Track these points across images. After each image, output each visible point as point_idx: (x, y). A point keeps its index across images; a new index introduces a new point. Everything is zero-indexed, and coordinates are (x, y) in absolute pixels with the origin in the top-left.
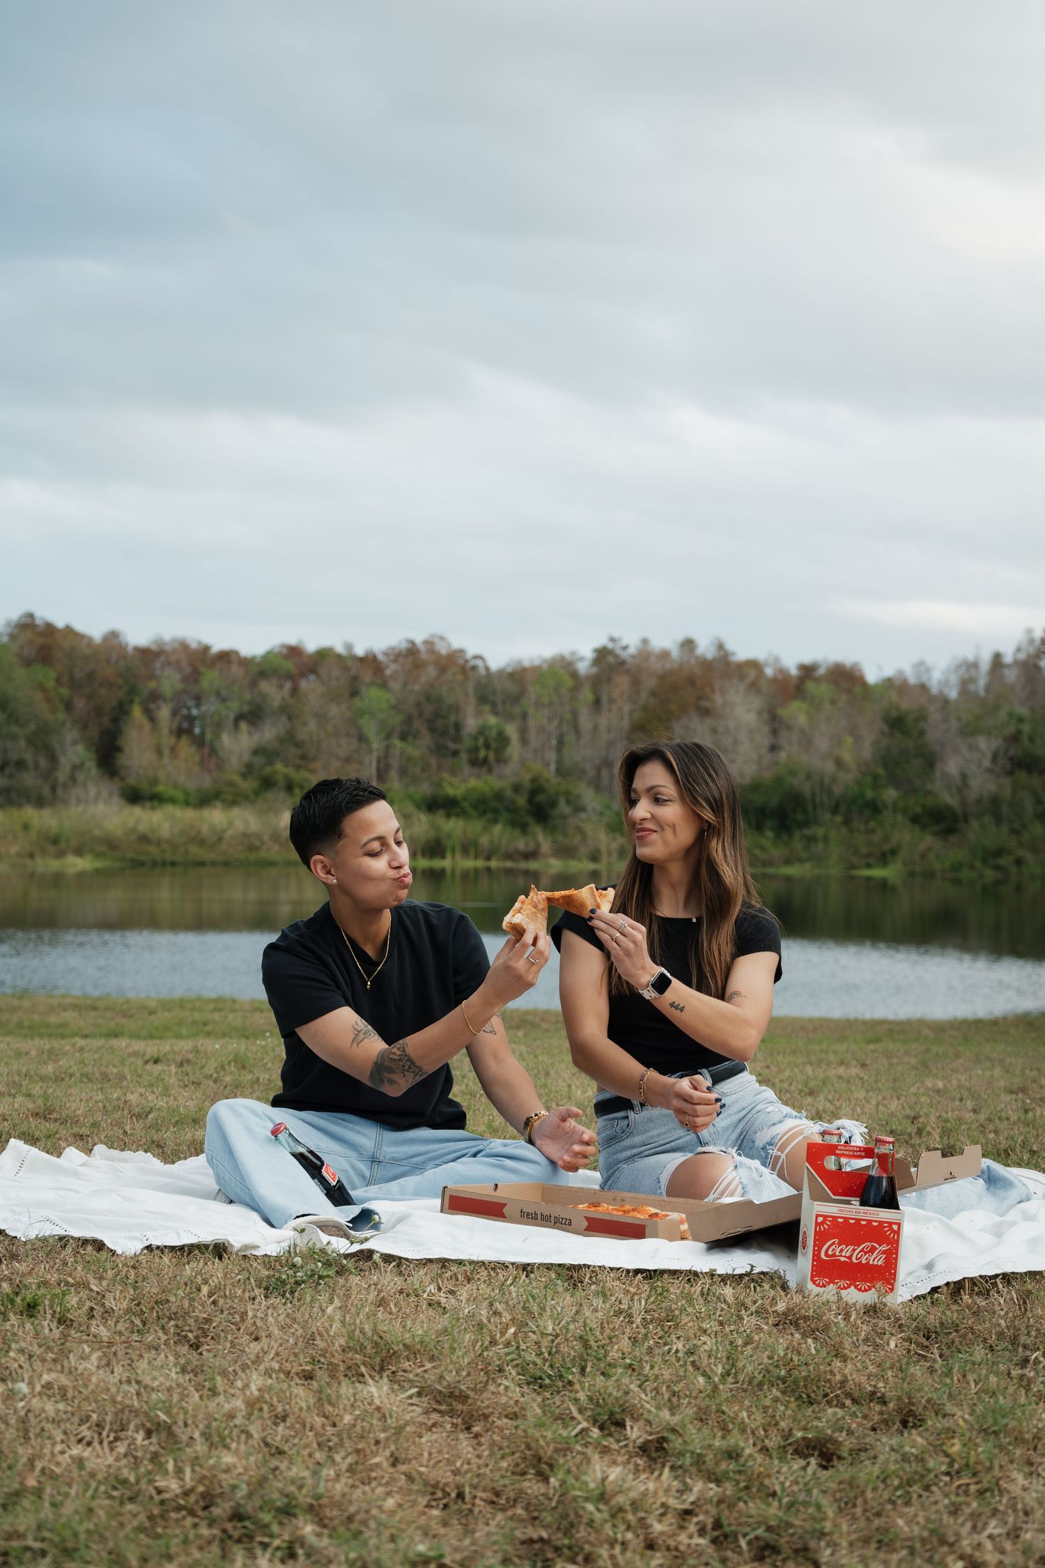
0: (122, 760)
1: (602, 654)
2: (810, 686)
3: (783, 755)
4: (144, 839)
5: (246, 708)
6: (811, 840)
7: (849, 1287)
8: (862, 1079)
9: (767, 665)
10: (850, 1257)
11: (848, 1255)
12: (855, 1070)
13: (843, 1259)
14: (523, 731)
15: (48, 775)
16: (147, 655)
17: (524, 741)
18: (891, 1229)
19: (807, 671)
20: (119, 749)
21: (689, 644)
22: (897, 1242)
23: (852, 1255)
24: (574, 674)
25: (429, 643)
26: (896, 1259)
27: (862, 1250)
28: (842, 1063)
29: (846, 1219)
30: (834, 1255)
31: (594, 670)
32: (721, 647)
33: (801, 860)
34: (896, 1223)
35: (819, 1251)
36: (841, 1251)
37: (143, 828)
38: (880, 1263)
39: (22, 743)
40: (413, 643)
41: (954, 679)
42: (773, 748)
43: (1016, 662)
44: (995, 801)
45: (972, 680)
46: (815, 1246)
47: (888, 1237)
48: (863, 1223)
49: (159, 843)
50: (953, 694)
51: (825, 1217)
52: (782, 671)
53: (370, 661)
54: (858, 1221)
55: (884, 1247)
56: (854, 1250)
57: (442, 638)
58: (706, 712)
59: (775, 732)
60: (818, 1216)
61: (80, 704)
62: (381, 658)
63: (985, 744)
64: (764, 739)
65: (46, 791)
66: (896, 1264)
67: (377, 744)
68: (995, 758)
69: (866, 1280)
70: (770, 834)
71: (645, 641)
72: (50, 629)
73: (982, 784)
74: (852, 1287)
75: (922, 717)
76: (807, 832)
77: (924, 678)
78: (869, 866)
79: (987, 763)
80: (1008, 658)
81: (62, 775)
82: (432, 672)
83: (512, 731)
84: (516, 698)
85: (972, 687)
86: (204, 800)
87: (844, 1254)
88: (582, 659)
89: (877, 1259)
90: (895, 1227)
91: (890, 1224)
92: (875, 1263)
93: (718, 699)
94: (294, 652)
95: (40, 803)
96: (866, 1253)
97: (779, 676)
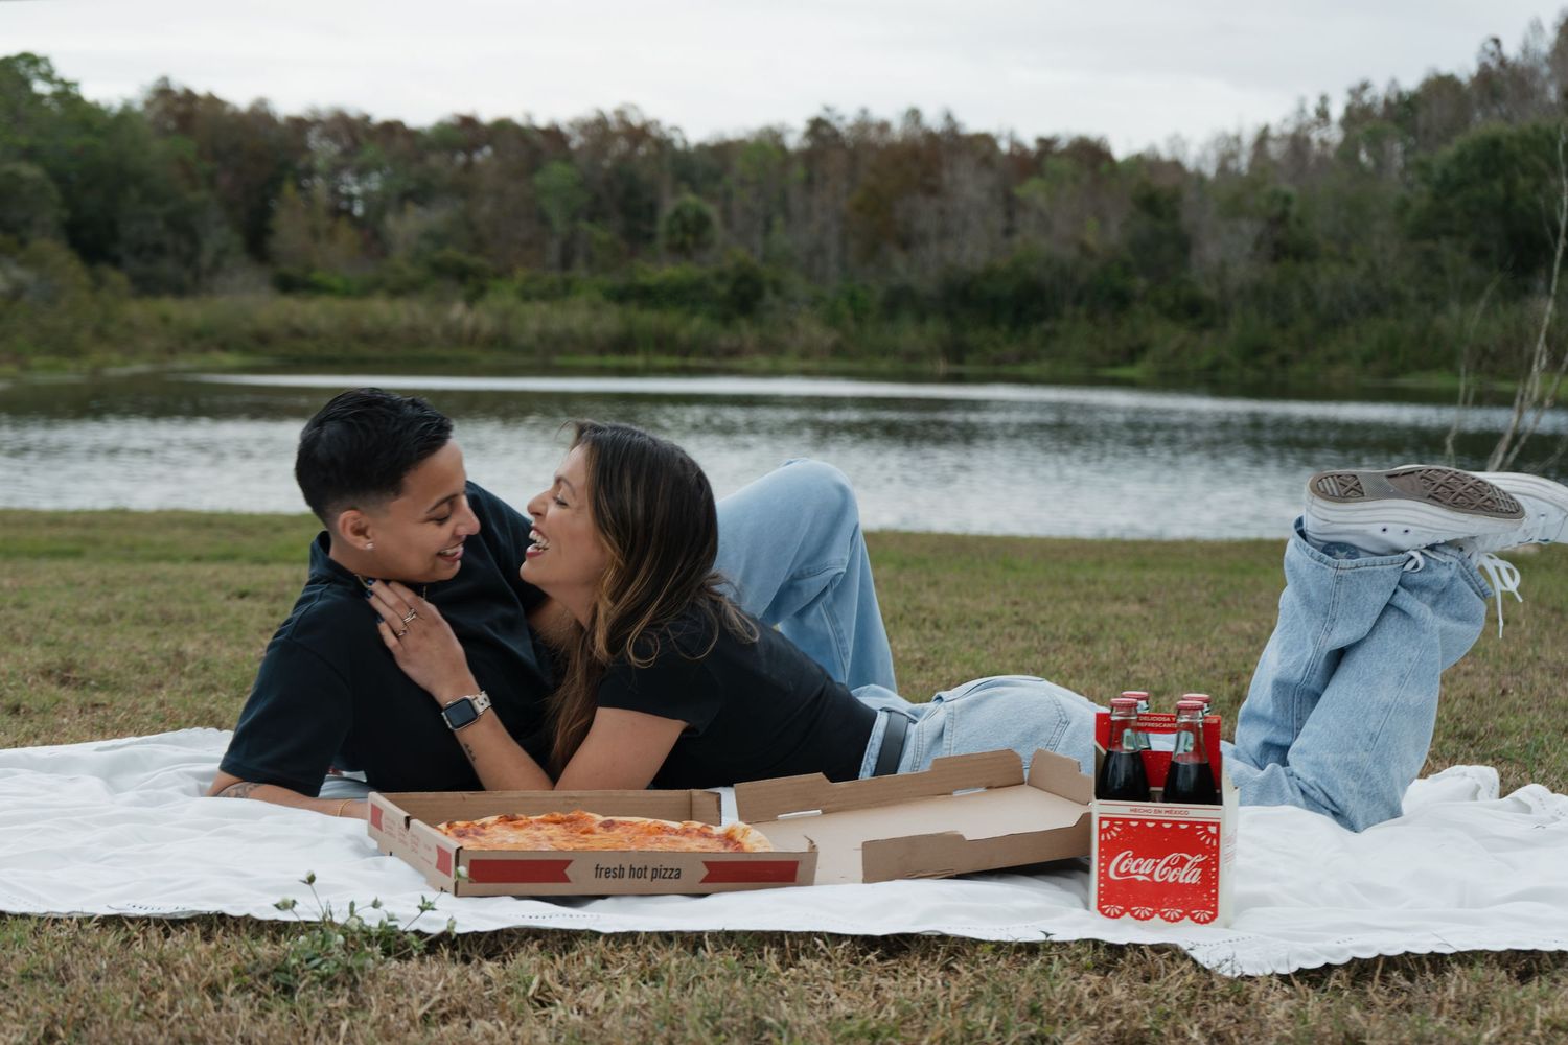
0: (274, 244)
1: (818, 127)
2: (1051, 163)
3: (1017, 240)
4: (298, 333)
5: (412, 186)
6: (1052, 335)
7: (1152, 916)
8: (1145, 619)
9: (1000, 136)
10: (1151, 875)
11: (1147, 871)
12: (1134, 608)
13: (1140, 878)
14: (726, 214)
15: (190, 261)
16: (299, 125)
17: (728, 222)
18: (1207, 832)
19: (1046, 144)
20: (269, 232)
21: (914, 115)
22: (1217, 849)
23: (1153, 872)
24: (782, 149)
25: (620, 113)
26: (1216, 873)
27: (1167, 864)
28: (1117, 598)
29: (1142, 822)
30: (1128, 873)
31: (807, 144)
32: (949, 117)
33: (1037, 358)
34: (1213, 824)
35: (1107, 868)
36: (1138, 866)
37: (297, 321)
38: (1193, 881)
39: (160, 225)
40: (602, 113)
41: (1212, 155)
42: (1009, 232)
43: (1283, 137)
44: (1258, 291)
45: (1234, 155)
46: (1100, 861)
47: (1204, 845)
48: (1167, 826)
49: (316, 336)
50: (1210, 171)
51: (1112, 821)
52: (1016, 145)
53: (554, 135)
54: (1159, 823)
55: (1199, 858)
56: (1156, 864)
57: (635, 107)
58: (933, 191)
59: (1010, 214)
60: (1101, 820)
61: (225, 180)
62: (565, 129)
63: (1249, 228)
64: (998, 221)
65: (187, 277)
66: (1216, 880)
67: (559, 224)
68: (1258, 245)
69: (1175, 905)
70: (1005, 328)
71: (864, 111)
72: (189, 96)
73: (1243, 271)
74: (1157, 916)
75: (1176, 197)
76: (1047, 326)
77: (1180, 155)
78: (1114, 365)
79: (1249, 248)
80: (1274, 132)
81: (206, 260)
82: (622, 145)
83: (712, 210)
84: (716, 176)
85: (1232, 165)
86: (367, 291)
87: (1141, 870)
88: (792, 130)
89: (1189, 876)
90: (1213, 829)
91: (1206, 824)
92: (1187, 881)
93: (946, 175)
94: (468, 122)
95: (180, 291)
96: (1173, 868)
97: (1016, 152)
